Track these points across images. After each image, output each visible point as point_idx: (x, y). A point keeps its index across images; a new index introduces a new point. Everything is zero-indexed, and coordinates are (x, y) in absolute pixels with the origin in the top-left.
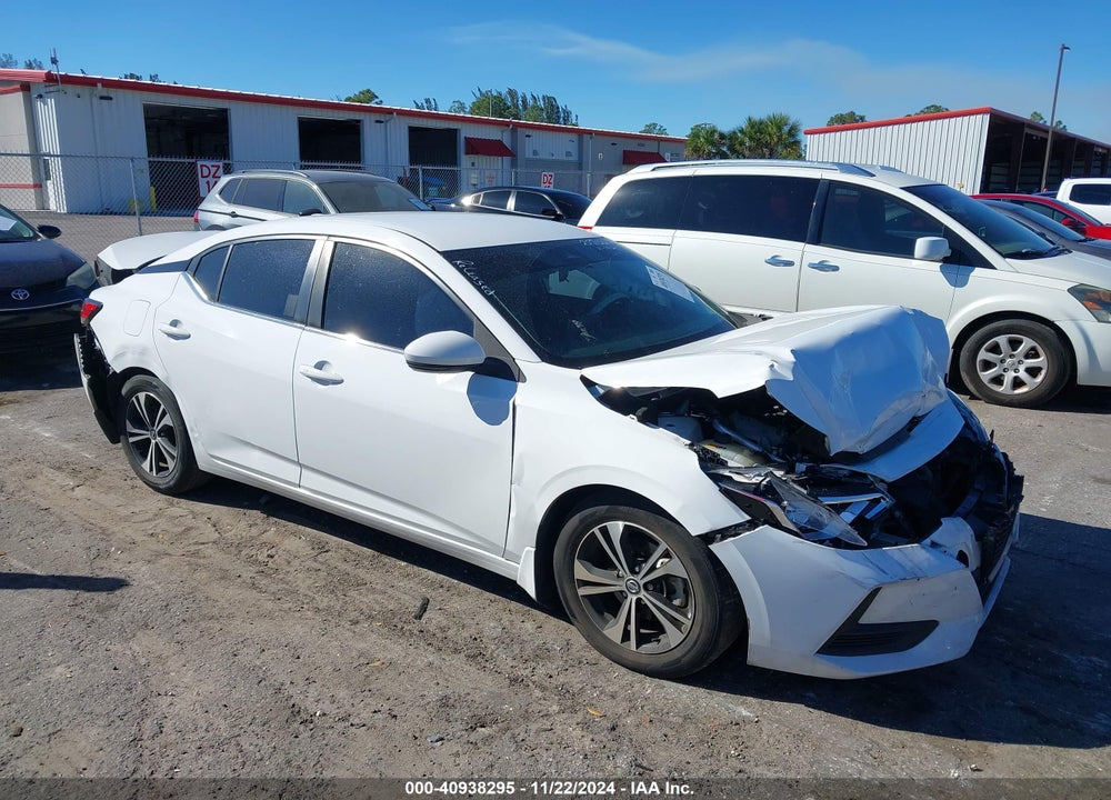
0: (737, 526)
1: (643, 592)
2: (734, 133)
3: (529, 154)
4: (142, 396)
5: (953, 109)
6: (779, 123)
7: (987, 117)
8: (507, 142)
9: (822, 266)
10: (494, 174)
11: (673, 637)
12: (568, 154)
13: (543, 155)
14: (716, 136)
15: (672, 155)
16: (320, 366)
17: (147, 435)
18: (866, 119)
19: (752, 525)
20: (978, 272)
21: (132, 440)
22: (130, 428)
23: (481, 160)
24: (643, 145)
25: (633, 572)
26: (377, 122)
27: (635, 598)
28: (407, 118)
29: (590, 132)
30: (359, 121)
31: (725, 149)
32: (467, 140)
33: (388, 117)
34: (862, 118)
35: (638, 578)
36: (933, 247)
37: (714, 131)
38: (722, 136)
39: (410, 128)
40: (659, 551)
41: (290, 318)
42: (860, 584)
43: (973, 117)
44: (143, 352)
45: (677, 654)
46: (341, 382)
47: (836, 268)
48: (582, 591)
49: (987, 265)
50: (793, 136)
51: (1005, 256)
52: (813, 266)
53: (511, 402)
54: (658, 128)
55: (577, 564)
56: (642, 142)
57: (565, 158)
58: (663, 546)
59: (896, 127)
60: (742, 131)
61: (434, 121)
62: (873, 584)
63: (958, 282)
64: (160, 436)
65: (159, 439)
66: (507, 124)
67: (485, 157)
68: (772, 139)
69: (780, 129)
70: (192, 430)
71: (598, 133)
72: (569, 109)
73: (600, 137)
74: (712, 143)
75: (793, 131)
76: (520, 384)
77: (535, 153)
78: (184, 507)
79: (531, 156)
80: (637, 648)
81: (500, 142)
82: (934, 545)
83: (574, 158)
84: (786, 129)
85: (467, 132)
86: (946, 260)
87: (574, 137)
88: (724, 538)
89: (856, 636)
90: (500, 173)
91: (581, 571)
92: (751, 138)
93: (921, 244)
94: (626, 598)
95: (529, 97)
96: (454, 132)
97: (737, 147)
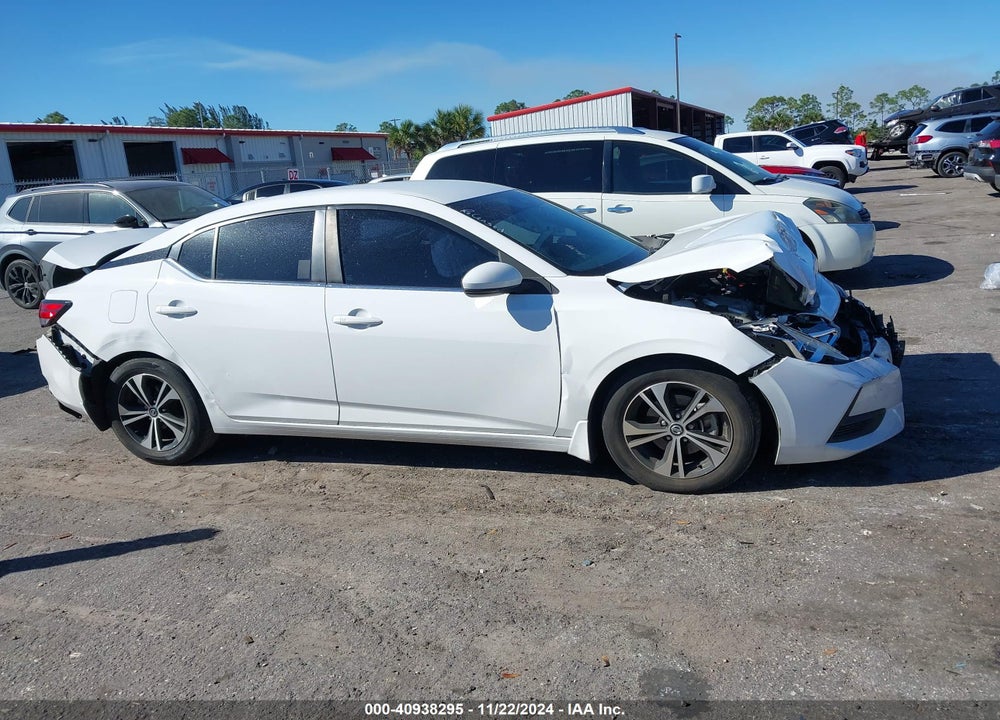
0: (767, 361)
1: (686, 432)
2: (428, 124)
3: (245, 159)
4: (138, 379)
5: (593, 93)
6: (465, 113)
7: (630, 95)
8: (222, 149)
9: (618, 209)
10: (214, 180)
11: (716, 458)
12: (282, 155)
13: (258, 158)
14: (412, 129)
15: (374, 149)
16: (354, 313)
17: (146, 414)
18: (526, 105)
19: (776, 359)
20: (738, 197)
21: (125, 423)
22: (122, 411)
23: (201, 169)
24: (347, 142)
25: (675, 419)
26: (90, 141)
27: (679, 438)
28: (120, 135)
29: (298, 134)
30: (71, 142)
31: (422, 140)
32: (184, 151)
33: (101, 135)
34: (522, 105)
35: (680, 422)
36: (704, 182)
37: (410, 125)
38: (418, 129)
39: (125, 144)
40: (700, 397)
41: (306, 280)
42: (852, 386)
43: (619, 96)
44: (141, 335)
45: (721, 470)
46: (382, 322)
47: (630, 210)
48: (631, 445)
49: (744, 192)
50: (479, 124)
51: (755, 184)
52: (612, 210)
53: (552, 310)
54: (348, 127)
55: (626, 424)
56: (347, 139)
57: (279, 159)
58: (702, 393)
59: (547, 111)
60: (434, 123)
61: (148, 136)
62: (859, 385)
63: (726, 207)
64: (161, 412)
65: (160, 415)
66: (220, 133)
67: (203, 165)
68: (461, 128)
69: (466, 118)
70: (207, 397)
71: (306, 134)
72: (259, 117)
73: (308, 138)
74: (411, 136)
75: (477, 120)
76: (554, 296)
77: (250, 157)
78: (198, 472)
79: (247, 160)
80: (685, 474)
81: (216, 150)
82: (876, 356)
83: (288, 158)
84: (471, 118)
85: (182, 143)
86: (713, 192)
87: (284, 140)
88: (760, 372)
89: (850, 427)
90: (220, 176)
91: (629, 429)
92: (443, 128)
93: (696, 181)
94: (671, 439)
95: (217, 109)
96: (169, 145)
97: (433, 137)
